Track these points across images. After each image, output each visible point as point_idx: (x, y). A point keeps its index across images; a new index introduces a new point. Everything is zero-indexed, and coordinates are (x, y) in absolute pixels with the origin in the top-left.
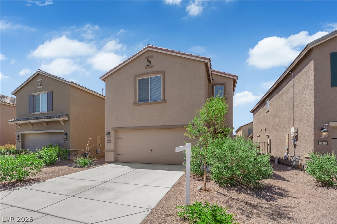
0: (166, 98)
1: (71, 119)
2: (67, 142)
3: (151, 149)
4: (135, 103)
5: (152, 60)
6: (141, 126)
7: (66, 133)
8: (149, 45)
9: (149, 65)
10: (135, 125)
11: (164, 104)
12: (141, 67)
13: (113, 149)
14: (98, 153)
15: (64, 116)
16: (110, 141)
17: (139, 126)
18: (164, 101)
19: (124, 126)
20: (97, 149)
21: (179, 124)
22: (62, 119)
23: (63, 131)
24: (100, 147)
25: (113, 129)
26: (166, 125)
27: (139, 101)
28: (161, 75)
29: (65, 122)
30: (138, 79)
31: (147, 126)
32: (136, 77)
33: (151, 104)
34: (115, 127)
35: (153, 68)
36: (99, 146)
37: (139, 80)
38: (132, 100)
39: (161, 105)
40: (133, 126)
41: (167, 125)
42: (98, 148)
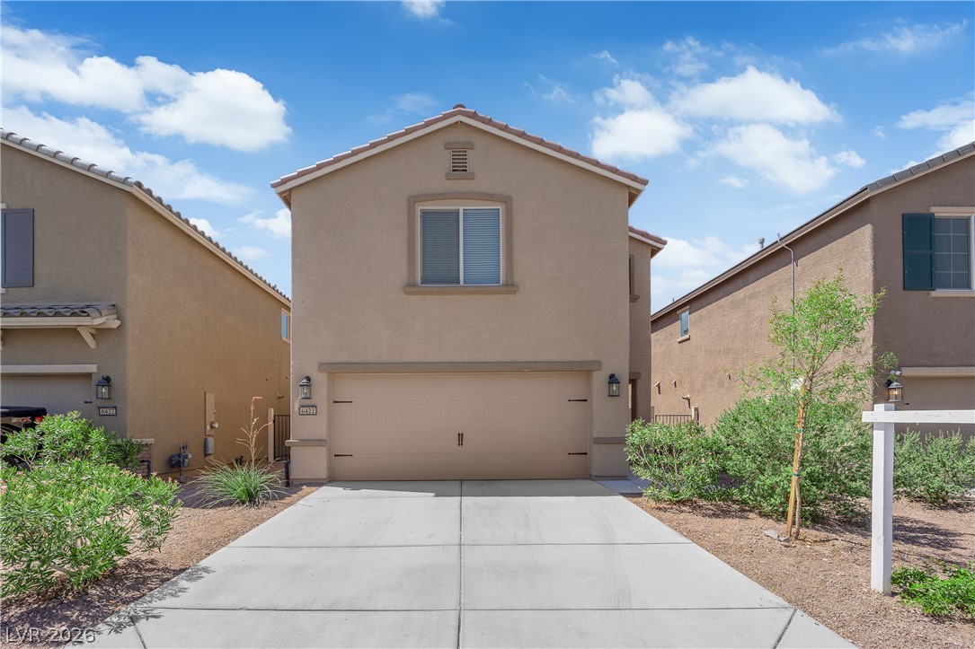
0: (517, 278)
1: (129, 325)
2: (112, 412)
3: (461, 436)
4: (410, 287)
5: (470, 154)
6: (431, 360)
7: (108, 380)
8: (462, 106)
9: (459, 168)
10: (412, 356)
11: (511, 297)
12: (431, 172)
13: (325, 438)
14: (210, 451)
15: (104, 312)
16: (312, 410)
17: (424, 360)
18: (511, 287)
19: (368, 358)
20: (206, 440)
21: (558, 360)
22: (97, 322)
23: (92, 368)
24: (212, 432)
25: (323, 366)
26: (516, 359)
27: (424, 281)
28: (500, 207)
29: (99, 333)
30: (420, 207)
31: (454, 360)
32: (413, 200)
33: (466, 291)
34: (333, 361)
35: (473, 181)
36: (212, 427)
37: (424, 213)
38: (401, 275)
39: (500, 299)
40: (405, 360)
41: (521, 359)
42: (209, 436)
